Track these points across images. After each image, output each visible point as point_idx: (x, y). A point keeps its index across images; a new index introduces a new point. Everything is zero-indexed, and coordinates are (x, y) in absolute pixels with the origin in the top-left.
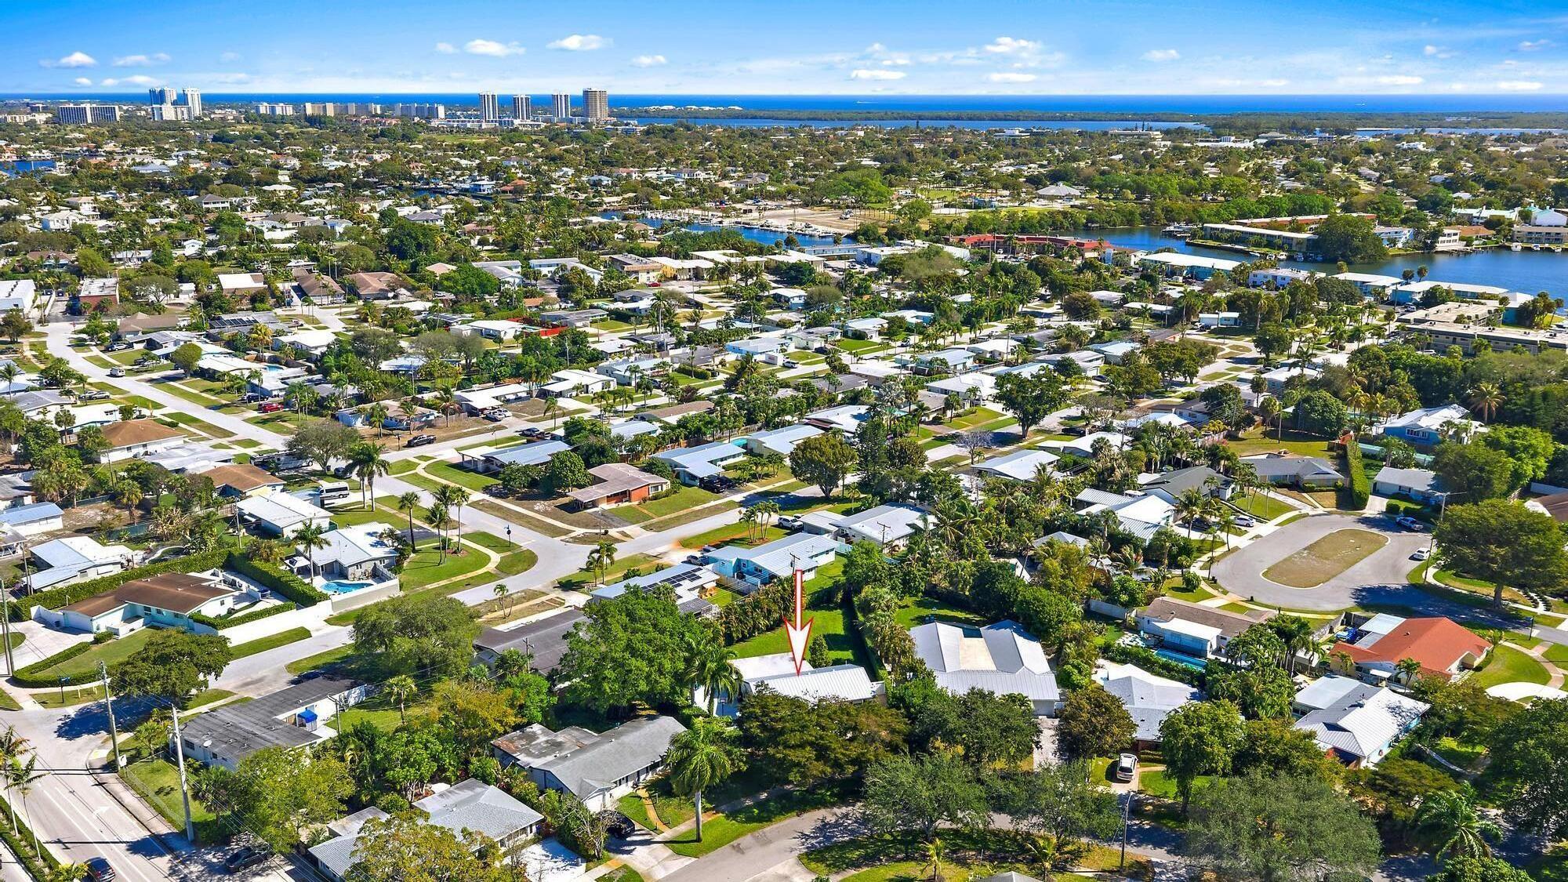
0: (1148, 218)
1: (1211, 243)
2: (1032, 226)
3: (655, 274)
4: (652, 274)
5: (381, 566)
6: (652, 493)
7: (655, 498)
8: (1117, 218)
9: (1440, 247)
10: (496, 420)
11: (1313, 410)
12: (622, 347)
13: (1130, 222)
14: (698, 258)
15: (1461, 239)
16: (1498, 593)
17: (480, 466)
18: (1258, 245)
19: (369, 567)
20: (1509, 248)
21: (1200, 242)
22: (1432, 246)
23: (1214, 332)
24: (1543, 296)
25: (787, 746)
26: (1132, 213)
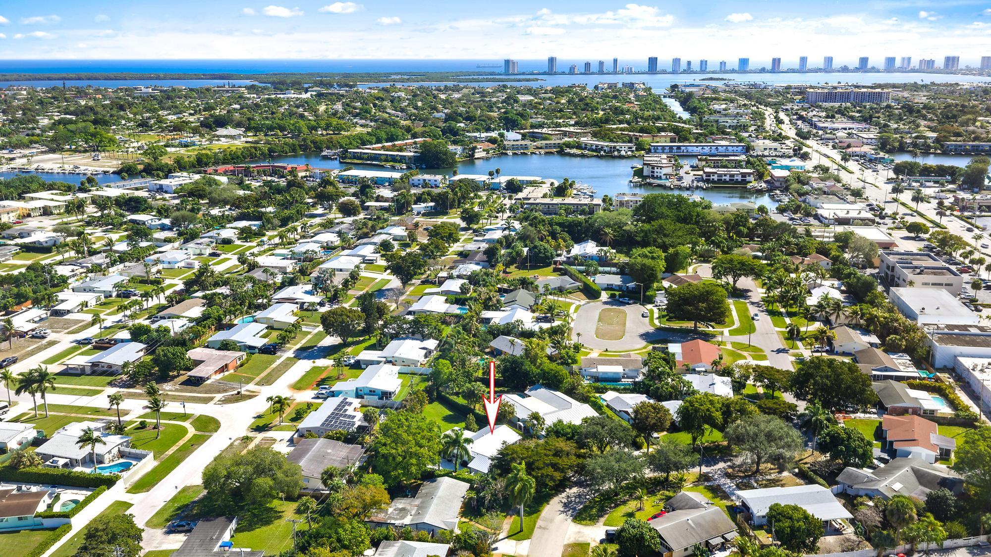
0: (304, 147)
1: (356, 161)
2: (238, 157)
3: (14, 214)
4: (11, 215)
5: (123, 449)
6: (239, 363)
7: (242, 365)
8: (287, 149)
9: (477, 155)
10: (43, 337)
11: (540, 253)
12: (73, 271)
13: (294, 150)
14: (32, 199)
15: (484, 150)
16: (695, 325)
17: (88, 370)
18: (387, 161)
19: (115, 451)
20: (506, 154)
21: (349, 161)
22: (473, 155)
23: (424, 215)
24: (566, 180)
25: (539, 469)
26: (294, 145)
